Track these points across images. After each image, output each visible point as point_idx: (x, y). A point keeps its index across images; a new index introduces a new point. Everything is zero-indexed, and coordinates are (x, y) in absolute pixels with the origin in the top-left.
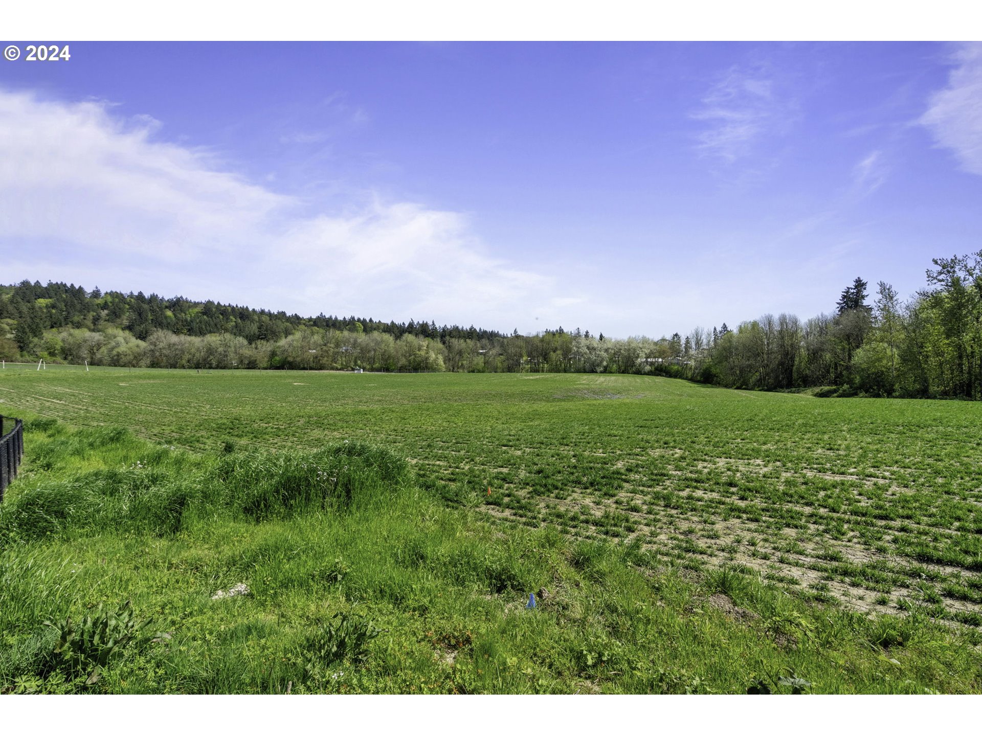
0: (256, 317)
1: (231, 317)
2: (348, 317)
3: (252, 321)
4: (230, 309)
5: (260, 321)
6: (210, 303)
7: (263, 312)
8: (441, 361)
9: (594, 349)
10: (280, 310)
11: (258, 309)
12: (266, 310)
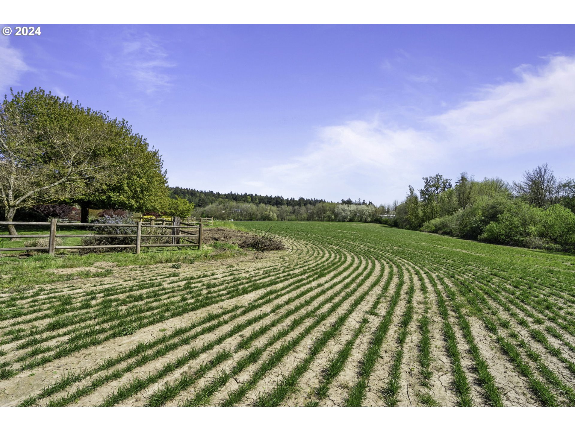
0: (198, 195)
1: (187, 195)
2: (243, 194)
3: (197, 197)
4: (186, 191)
5: (200, 197)
6: (177, 188)
7: (202, 192)
8: (275, 216)
9: (345, 210)
10: (211, 190)
11: (199, 190)
12: (203, 191)
